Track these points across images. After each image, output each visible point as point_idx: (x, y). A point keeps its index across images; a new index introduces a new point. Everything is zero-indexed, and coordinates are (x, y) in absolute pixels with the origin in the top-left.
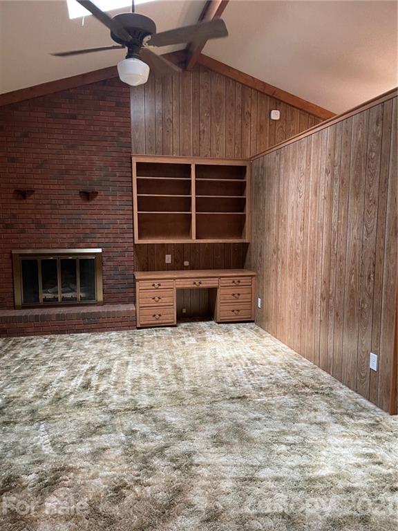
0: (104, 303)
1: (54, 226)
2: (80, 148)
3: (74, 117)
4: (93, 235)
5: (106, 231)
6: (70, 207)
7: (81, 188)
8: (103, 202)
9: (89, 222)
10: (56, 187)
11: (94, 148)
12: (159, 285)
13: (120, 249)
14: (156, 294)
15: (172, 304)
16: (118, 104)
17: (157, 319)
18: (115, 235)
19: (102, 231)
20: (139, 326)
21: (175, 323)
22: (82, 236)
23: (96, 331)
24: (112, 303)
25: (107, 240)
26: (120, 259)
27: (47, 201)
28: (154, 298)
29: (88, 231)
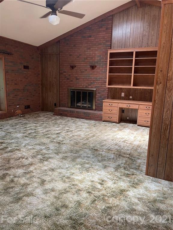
0: (95, 110)
1: (81, 79)
2: (91, 49)
3: (90, 37)
4: (94, 83)
5: (98, 82)
6: (86, 72)
7: (91, 64)
8: (98, 70)
9: (92, 78)
10: (83, 64)
11: (96, 48)
12: (112, 105)
13: (103, 89)
14: (111, 108)
15: (117, 113)
16: (107, 29)
17: (110, 119)
18: (101, 84)
19: (97, 81)
20: (103, 120)
21: (118, 122)
22: (90, 83)
23: (88, 120)
24: (98, 110)
25: (98, 85)
26: (103, 93)
27: (79, 70)
28: (109, 110)
29: (92, 81)
